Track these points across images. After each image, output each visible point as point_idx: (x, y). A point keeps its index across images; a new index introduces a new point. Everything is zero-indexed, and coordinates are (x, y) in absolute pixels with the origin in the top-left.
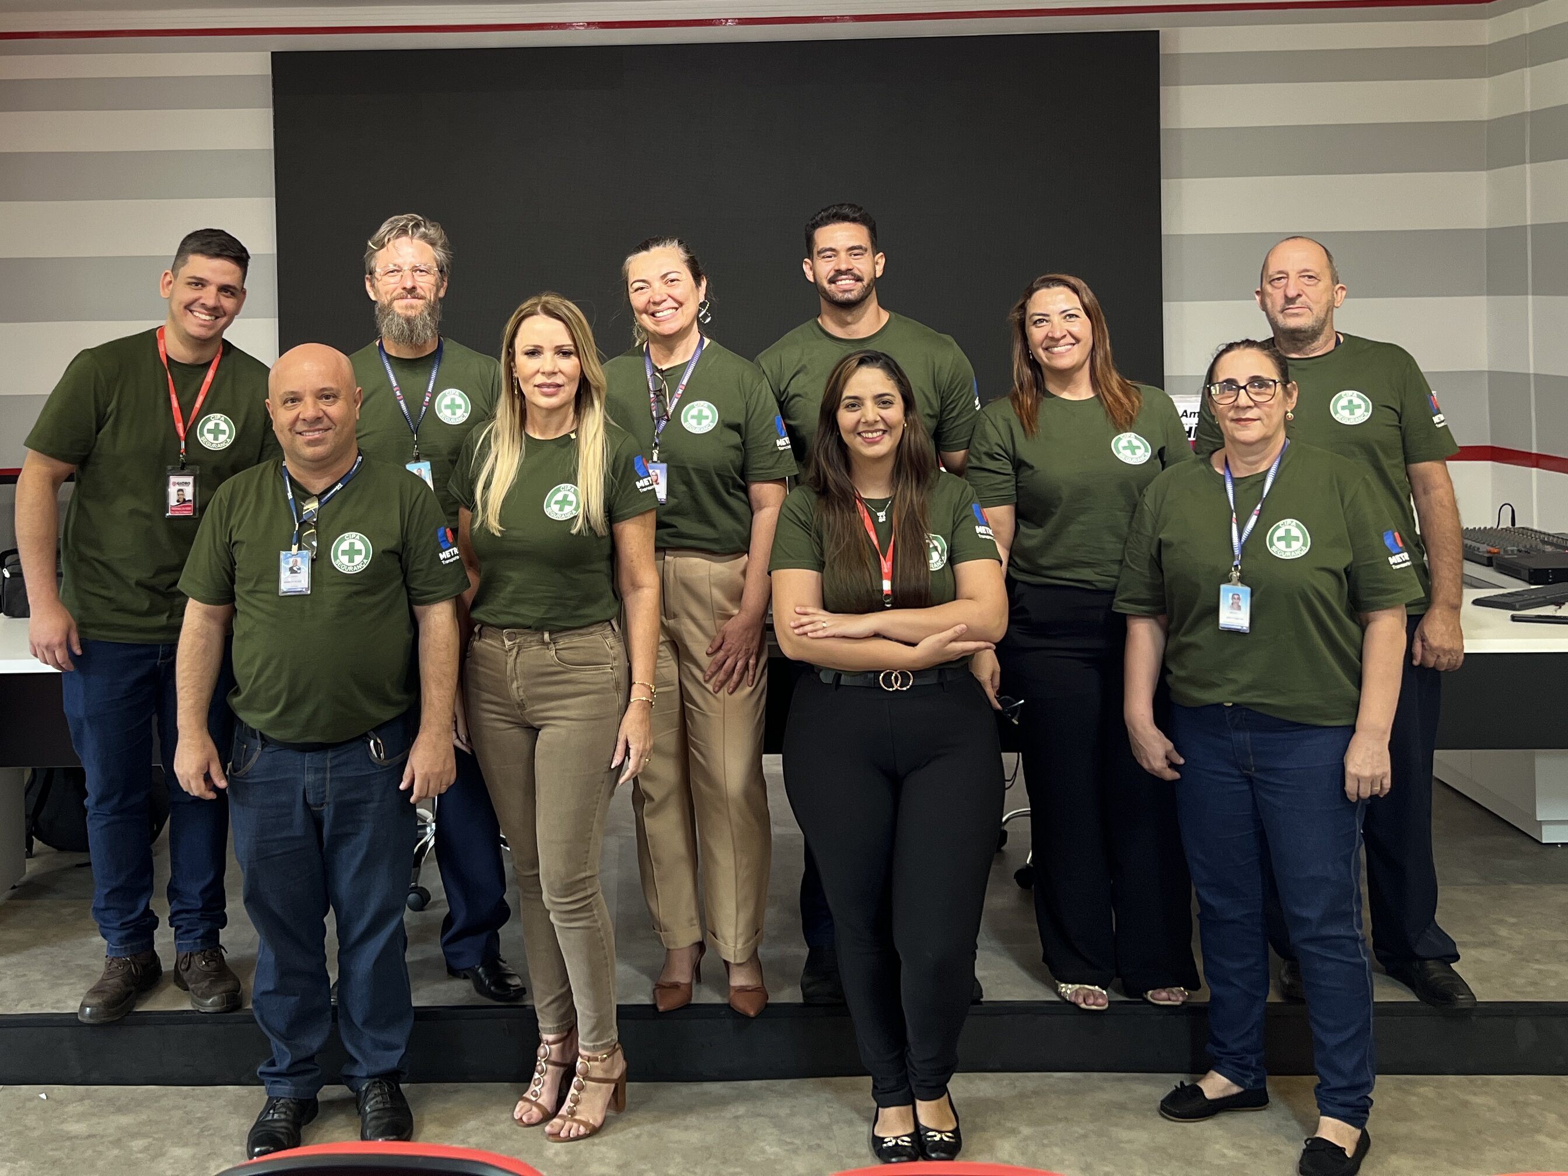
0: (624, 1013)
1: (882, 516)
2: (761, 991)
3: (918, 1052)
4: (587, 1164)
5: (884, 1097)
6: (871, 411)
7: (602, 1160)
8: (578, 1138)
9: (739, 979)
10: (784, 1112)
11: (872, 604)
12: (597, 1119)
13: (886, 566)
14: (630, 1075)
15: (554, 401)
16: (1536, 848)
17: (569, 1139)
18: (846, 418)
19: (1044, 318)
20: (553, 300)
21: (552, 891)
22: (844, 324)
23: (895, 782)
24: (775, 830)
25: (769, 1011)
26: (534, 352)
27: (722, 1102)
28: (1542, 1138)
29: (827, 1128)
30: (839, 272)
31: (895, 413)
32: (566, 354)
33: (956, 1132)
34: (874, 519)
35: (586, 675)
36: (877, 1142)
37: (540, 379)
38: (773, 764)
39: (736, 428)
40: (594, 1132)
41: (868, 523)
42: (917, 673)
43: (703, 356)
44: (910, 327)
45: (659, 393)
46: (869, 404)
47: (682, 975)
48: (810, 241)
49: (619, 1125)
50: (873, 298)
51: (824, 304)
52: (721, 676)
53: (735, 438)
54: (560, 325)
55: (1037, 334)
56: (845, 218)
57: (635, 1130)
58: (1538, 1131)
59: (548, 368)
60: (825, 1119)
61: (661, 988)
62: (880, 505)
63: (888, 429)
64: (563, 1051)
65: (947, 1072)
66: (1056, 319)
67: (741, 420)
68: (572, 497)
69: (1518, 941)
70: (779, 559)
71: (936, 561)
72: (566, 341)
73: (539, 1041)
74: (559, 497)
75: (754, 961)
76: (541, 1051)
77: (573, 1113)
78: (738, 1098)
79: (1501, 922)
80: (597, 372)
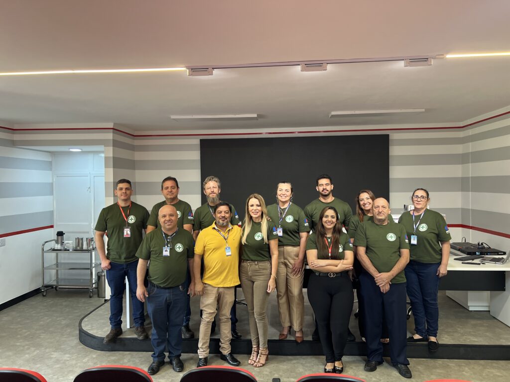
0: (269, 341)
1: (329, 240)
2: (302, 337)
3: (336, 351)
4: (263, 372)
5: (328, 361)
6: (330, 219)
7: (266, 371)
8: (261, 366)
9: (298, 335)
10: (304, 362)
11: (327, 258)
12: (264, 363)
13: (330, 250)
14: (269, 354)
15: (256, 216)
16: (467, 311)
17: (259, 367)
18: (324, 219)
19: (363, 200)
20: (256, 195)
21: (257, 315)
22: (324, 199)
23: (331, 296)
24: (305, 304)
25: (303, 342)
26: (252, 206)
27: (291, 360)
28: (464, 373)
29: (313, 366)
30: (324, 189)
31: (334, 220)
32: (259, 206)
33: (342, 368)
34: (328, 241)
35: (264, 271)
36: (325, 369)
37: (253, 211)
38: (305, 290)
39: (297, 221)
40: (263, 365)
41: (326, 242)
42: (336, 273)
43: (290, 206)
44: (339, 201)
45: (281, 214)
46: (330, 217)
47: (285, 332)
48: (317, 183)
49: (269, 364)
50: (331, 194)
51: (320, 195)
52: (294, 272)
53: (297, 223)
54: (257, 200)
55: (361, 203)
56: (325, 178)
57: (273, 365)
58: (463, 371)
59: (255, 209)
60: (313, 364)
61: (281, 335)
62: (329, 238)
63: (333, 223)
64: (257, 349)
65: (342, 356)
66: (365, 199)
67: (297, 219)
68: (260, 235)
69: (462, 331)
70: (307, 248)
71: (341, 250)
72: (258, 203)
73: (252, 347)
74: (258, 235)
75: (301, 330)
76: (253, 349)
77: (259, 361)
78: (295, 359)
79: (458, 327)
80: (265, 210)
